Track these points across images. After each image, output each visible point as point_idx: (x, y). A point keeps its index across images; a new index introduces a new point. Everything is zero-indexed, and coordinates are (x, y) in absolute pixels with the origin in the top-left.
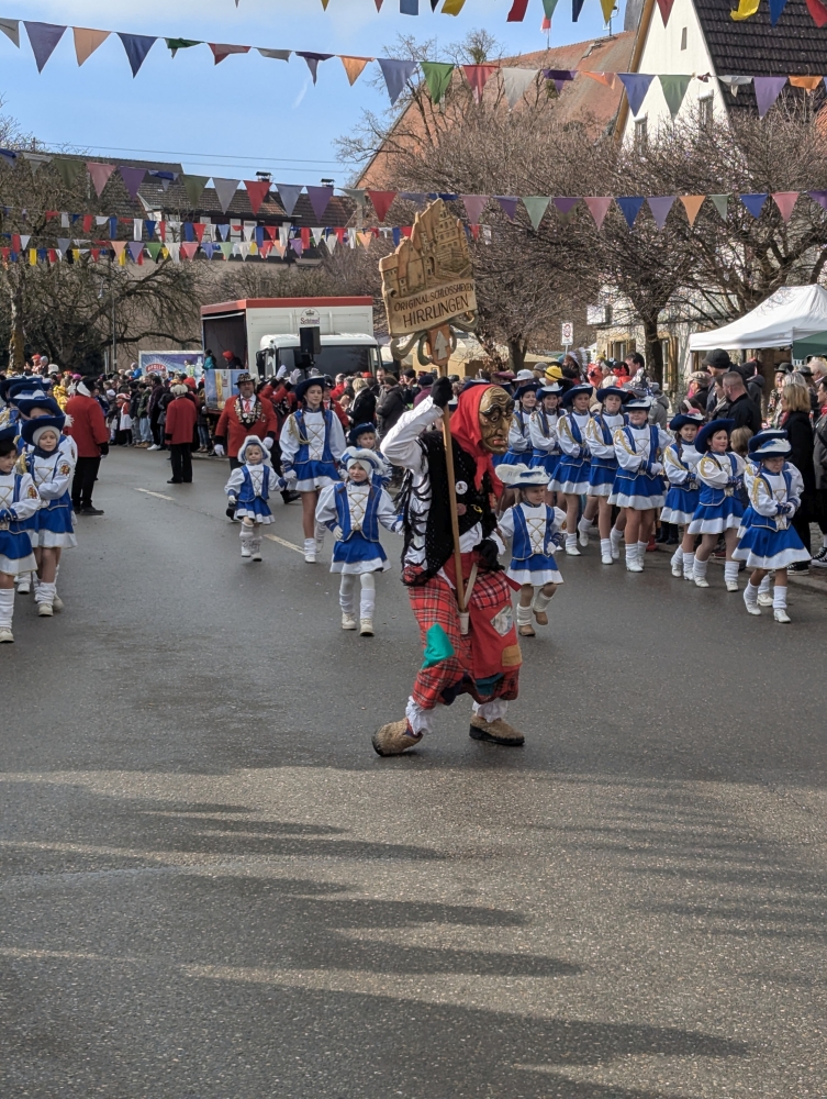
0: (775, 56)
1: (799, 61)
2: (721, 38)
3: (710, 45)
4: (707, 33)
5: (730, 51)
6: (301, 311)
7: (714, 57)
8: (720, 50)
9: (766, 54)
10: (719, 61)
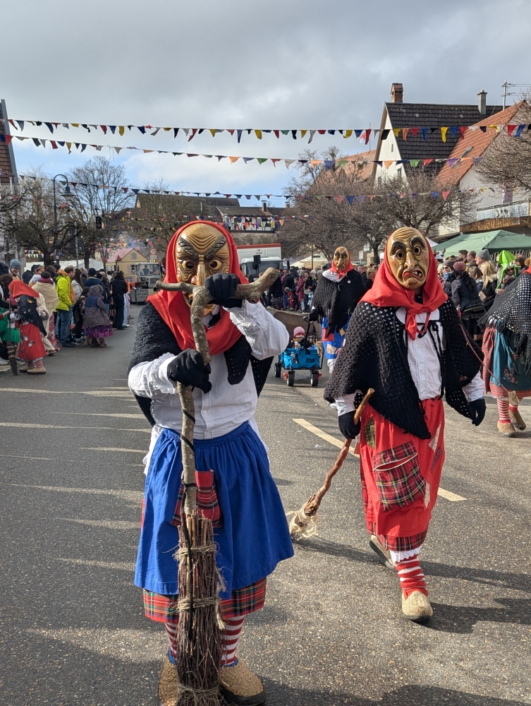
0: (424, 153)
1: (433, 155)
2: (404, 148)
3: (400, 150)
4: (399, 146)
5: (408, 152)
6: (256, 250)
7: (401, 154)
8: (404, 152)
9: (420, 152)
10: (403, 156)
